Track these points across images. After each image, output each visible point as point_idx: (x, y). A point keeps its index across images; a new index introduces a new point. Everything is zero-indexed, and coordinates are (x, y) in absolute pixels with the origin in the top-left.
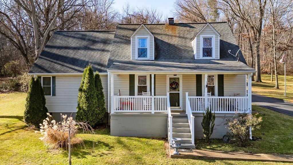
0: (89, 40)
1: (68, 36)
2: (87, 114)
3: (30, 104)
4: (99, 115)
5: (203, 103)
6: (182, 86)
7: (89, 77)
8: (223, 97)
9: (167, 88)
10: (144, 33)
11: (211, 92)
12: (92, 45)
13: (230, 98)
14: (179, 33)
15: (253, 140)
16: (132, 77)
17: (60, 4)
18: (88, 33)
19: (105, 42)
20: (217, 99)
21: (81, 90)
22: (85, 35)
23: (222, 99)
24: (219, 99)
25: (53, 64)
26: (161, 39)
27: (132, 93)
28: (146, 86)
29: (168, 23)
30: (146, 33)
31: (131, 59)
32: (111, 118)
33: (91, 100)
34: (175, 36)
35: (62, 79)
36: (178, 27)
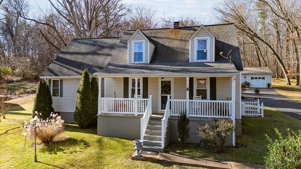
0: (99, 46)
1: (82, 43)
2: (81, 114)
3: (36, 104)
4: (92, 115)
5: (193, 107)
6: (173, 89)
7: (84, 80)
8: (215, 101)
9: (159, 91)
10: (140, 37)
11: (201, 96)
12: (100, 50)
13: (222, 102)
14: (181, 37)
15: (236, 147)
16: (126, 80)
17: (97, 15)
18: (99, 40)
19: (112, 47)
20: (209, 103)
21: (78, 91)
22: (96, 42)
23: (213, 103)
24: (211, 103)
25: (62, 68)
26: (162, 43)
27: (126, 95)
28: (140, 89)
29: (173, 27)
30: (142, 37)
31: (128, 63)
32: (98, 118)
33: (85, 101)
34: (177, 40)
35: (68, 82)
36: (182, 31)
